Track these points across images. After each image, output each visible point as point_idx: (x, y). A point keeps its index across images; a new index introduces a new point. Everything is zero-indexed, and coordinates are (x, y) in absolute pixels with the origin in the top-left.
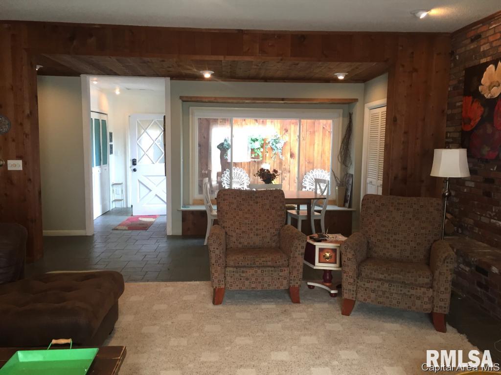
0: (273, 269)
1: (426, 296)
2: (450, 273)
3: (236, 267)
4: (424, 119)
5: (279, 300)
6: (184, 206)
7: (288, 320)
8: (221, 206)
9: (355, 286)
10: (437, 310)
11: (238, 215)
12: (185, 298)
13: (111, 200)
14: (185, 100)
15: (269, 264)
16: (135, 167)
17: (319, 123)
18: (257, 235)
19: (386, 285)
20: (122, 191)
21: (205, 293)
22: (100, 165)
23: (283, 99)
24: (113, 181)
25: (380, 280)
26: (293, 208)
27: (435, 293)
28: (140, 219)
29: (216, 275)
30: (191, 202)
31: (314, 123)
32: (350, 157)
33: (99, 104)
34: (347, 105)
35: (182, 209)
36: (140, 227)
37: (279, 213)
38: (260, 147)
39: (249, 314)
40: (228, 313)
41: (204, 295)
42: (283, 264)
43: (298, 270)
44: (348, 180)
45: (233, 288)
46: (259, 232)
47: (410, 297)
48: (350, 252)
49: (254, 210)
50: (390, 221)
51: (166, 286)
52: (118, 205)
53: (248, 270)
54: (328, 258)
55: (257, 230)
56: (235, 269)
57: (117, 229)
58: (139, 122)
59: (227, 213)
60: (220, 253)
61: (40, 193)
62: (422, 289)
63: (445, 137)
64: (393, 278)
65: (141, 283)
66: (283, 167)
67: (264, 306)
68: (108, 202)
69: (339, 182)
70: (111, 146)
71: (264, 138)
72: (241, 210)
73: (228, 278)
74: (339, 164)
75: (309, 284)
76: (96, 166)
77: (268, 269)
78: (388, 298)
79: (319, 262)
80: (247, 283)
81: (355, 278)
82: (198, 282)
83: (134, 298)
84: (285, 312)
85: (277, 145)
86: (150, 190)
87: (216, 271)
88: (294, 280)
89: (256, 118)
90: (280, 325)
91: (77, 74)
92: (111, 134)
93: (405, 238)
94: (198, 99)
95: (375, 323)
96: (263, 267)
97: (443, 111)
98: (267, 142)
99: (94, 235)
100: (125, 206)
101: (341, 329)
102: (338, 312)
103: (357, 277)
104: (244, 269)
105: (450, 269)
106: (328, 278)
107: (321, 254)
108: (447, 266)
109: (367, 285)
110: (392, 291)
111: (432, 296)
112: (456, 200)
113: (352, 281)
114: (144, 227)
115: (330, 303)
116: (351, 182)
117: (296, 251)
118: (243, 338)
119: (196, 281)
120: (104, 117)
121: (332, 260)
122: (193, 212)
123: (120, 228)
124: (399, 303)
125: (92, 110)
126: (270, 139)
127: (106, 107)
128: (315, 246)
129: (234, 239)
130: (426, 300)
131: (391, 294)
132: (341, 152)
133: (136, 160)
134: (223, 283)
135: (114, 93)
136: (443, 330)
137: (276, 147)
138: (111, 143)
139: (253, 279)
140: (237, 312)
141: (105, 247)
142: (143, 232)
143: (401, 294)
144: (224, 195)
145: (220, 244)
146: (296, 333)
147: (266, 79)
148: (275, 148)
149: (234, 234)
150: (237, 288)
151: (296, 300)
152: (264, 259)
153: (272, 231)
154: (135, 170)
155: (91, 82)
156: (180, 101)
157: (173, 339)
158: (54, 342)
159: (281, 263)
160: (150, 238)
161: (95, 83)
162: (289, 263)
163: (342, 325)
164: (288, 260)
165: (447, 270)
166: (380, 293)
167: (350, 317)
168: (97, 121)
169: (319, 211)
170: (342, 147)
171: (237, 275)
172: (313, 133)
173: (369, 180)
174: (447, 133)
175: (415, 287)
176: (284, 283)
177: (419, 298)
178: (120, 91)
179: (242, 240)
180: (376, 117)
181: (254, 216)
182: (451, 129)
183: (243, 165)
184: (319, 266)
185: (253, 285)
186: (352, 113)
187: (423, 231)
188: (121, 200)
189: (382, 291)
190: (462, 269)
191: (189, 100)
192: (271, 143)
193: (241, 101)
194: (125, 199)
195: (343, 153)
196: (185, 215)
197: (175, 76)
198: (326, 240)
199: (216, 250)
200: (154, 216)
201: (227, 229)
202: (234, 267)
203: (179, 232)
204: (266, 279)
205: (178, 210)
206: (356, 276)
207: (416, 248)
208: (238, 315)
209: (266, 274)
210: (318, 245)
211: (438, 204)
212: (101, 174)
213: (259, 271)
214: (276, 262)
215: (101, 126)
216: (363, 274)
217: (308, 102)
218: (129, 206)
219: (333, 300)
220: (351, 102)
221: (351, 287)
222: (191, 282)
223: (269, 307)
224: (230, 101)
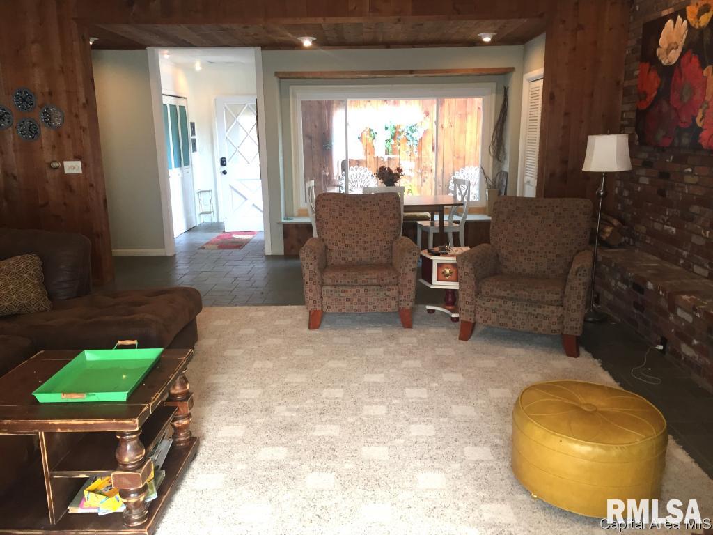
0: (379, 288)
1: (555, 314)
2: (583, 287)
3: (335, 286)
4: (592, 95)
5: (388, 325)
6: (287, 217)
7: (392, 345)
8: (320, 213)
9: (473, 306)
10: (567, 332)
11: (340, 225)
12: (277, 323)
13: (198, 212)
14: (283, 77)
15: (374, 281)
16: (224, 168)
17: (473, 103)
18: (364, 249)
19: (509, 303)
20: (211, 201)
21: (301, 318)
22: (180, 166)
23: (411, 72)
24: (198, 187)
25: (503, 298)
26: (426, 219)
27: (565, 312)
28: (234, 236)
29: (311, 294)
30: (296, 213)
31: (465, 103)
32: (504, 149)
33: (175, 85)
34: (502, 76)
35: (283, 221)
36: (233, 245)
37: (392, 222)
38: (390, 137)
39: (349, 339)
40: (324, 338)
41: (300, 320)
42: (390, 282)
43: (410, 289)
44: (502, 181)
45: (331, 311)
46: (366, 245)
47: (536, 317)
48: (467, 266)
49: (361, 219)
50: (525, 228)
51: (257, 311)
52: (207, 219)
53: (349, 290)
54: (448, 275)
55: (364, 242)
56: (333, 288)
57: (204, 249)
58: (228, 108)
59: (327, 223)
60: (315, 269)
61: (105, 201)
62: (551, 307)
63: (620, 119)
64: (517, 295)
65: (228, 308)
66: (423, 164)
67: (368, 331)
68: (193, 215)
69: (491, 183)
70: (194, 141)
71: (396, 125)
72: (344, 218)
73: (325, 299)
74: (491, 159)
75: (428, 307)
76: (175, 167)
77: (372, 288)
78: (510, 318)
79: (438, 280)
80: (348, 304)
81: (474, 296)
82: (295, 307)
83: (218, 323)
84: (392, 337)
85: (414, 135)
86: (246, 199)
87: (311, 290)
88: (405, 301)
89: (385, 99)
90: (382, 350)
91: (142, 47)
92: (193, 125)
93: (542, 248)
94: (299, 75)
95: (495, 347)
96: (368, 285)
97: (618, 83)
98: (400, 130)
99: (175, 255)
100: (216, 221)
101: (453, 353)
102: (455, 338)
103: (476, 295)
104: (344, 288)
105: (583, 283)
106: (450, 299)
107: (440, 270)
108: (580, 279)
109: (488, 304)
110: (515, 310)
111: (561, 315)
112: (629, 202)
113: (469, 299)
114: (238, 245)
115: (448, 328)
116: (504, 183)
117: (407, 267)
118: (336, 361)
119: (293, 305)
120: (182, 103)
121: (454, 277)
122: (297, 226)
123: (208, 246)
124: (523, 324)
125: (163, 93)
126: (404, 126)
127: (184, 87)
128: (432, 261)
129: (335, 254)
130: (555, 319)
131: (515, 314)
132: (493, 142)
133: (225, 158)
134: (320, 304)
135: (193, 69)
136: (576, 355)
137: (412, 137)
138: (194, 137)
139: (355, 300)
140: (335, 336)
141: (188, 268)
142: (237, 253)
143: (525, 313)
144: (324, 200)
145: (315, 258)
146: (398, 357)
147: (388, 45)
148: (409, 138)
149: (336, 248)
150: (337, 310)
151: (408, 325)
152: (368, 277)
153: (383, 243)
154: (224, 172)
155: (160, 56)
156: (275, 79)
157: (257, 362)
158: (120, 343)
159: (388, 281)
160: (244, 258)
161: (167, 56)
162: (398, 280)
163: (455, 350)
164: (397, 277)
165: (580, 284)
166: (502, 313)
167: (468, 342)
168: (173, 107)
169: (458, 222)
170: (495, 135)
171: (336, 295)
172: (464, 116)
173: (527, 178)
174: (623, 112)
175: (543, 305)
176: (392, 305)
177: (546, 318)
178: (202, 65)
179: (345, 255)
180: (535, 92)
181: (361, 226)
182: (627, 107)
183: (368, 164)
184: (437, 284)
185: (356, 307)
186: (508, 88)
187: (564, 240)
188: (210, 213)
189: (504, 310)
190: (620, 288)
191: (288, 76)
192: (405, 131)
193: (356, 76)
194: (215, 212)
195: (496, 143)
196: (288, 229)
197: (268, 45)
198: (447, 254)
199: (310, 266)
200: (251, 233)
201: (327, 242)
202: (333, 286)
203: (281, 251)
204: (371, 300)
205: (279, 223)
206: (474, 293)
207: (555, 262)
208: (335, 340)
209: (370, 294)
210: (436, 260)
211: (585, 206)
212: (183, 179)
213: (362, 290)
214: (382, 280)
215: (179, 114)
216: (484, 292)
217: (446, 74)
218: (221, 220)
219: (452, 325)
220: (507, 72)
221: (468, 307)
222: (287, 307)
223: (376, 332)
224: (342, 76)
